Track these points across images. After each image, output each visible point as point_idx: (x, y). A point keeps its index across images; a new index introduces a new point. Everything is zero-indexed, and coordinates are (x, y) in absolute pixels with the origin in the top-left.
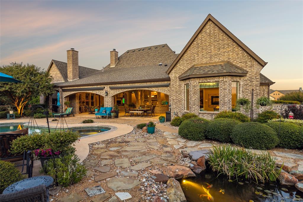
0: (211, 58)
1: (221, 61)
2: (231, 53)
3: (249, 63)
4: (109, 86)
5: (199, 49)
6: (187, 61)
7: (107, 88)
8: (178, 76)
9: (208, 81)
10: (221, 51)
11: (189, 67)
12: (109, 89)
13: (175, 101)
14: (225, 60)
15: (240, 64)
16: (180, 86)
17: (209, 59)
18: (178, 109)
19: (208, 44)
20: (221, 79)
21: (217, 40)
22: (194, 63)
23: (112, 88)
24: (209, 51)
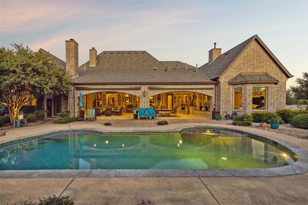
0: (254, 68)
1: (261, 71)
2: (268, 67)
3: (280, 76)
4: (147, 86)
5: (245, 61)
6: (235, 69)
7: (144, 88)
8: (227, 80)
9: (260, 86)
10: (261, 64)
11: (237, 74)
12: (146, 90)
13: (224, 102)
14: (264, 71)
15: (274, 75)
16: (229, 89)
17: (253, 69)
18: (226, 109)
19: (252, 58)
20: (269, 85)
21: (259, 56)
22: (241, 72)
23: (150, 89)
24: (253, 63)
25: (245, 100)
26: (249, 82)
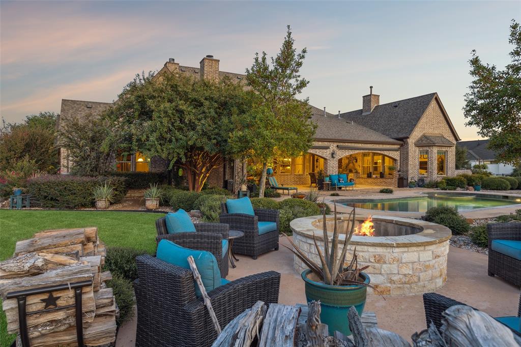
0: (434, 129)
7: (333, 146)
8: (414, 141)
11: (421, 134)
13: (412, 166)
14: (440, 133)
16: (415, 151)
18: (413, 175)
19: (432, 117)
21: (437, 115)
23: (339, 148)
25: (431, 164)
26: (436, 145)
